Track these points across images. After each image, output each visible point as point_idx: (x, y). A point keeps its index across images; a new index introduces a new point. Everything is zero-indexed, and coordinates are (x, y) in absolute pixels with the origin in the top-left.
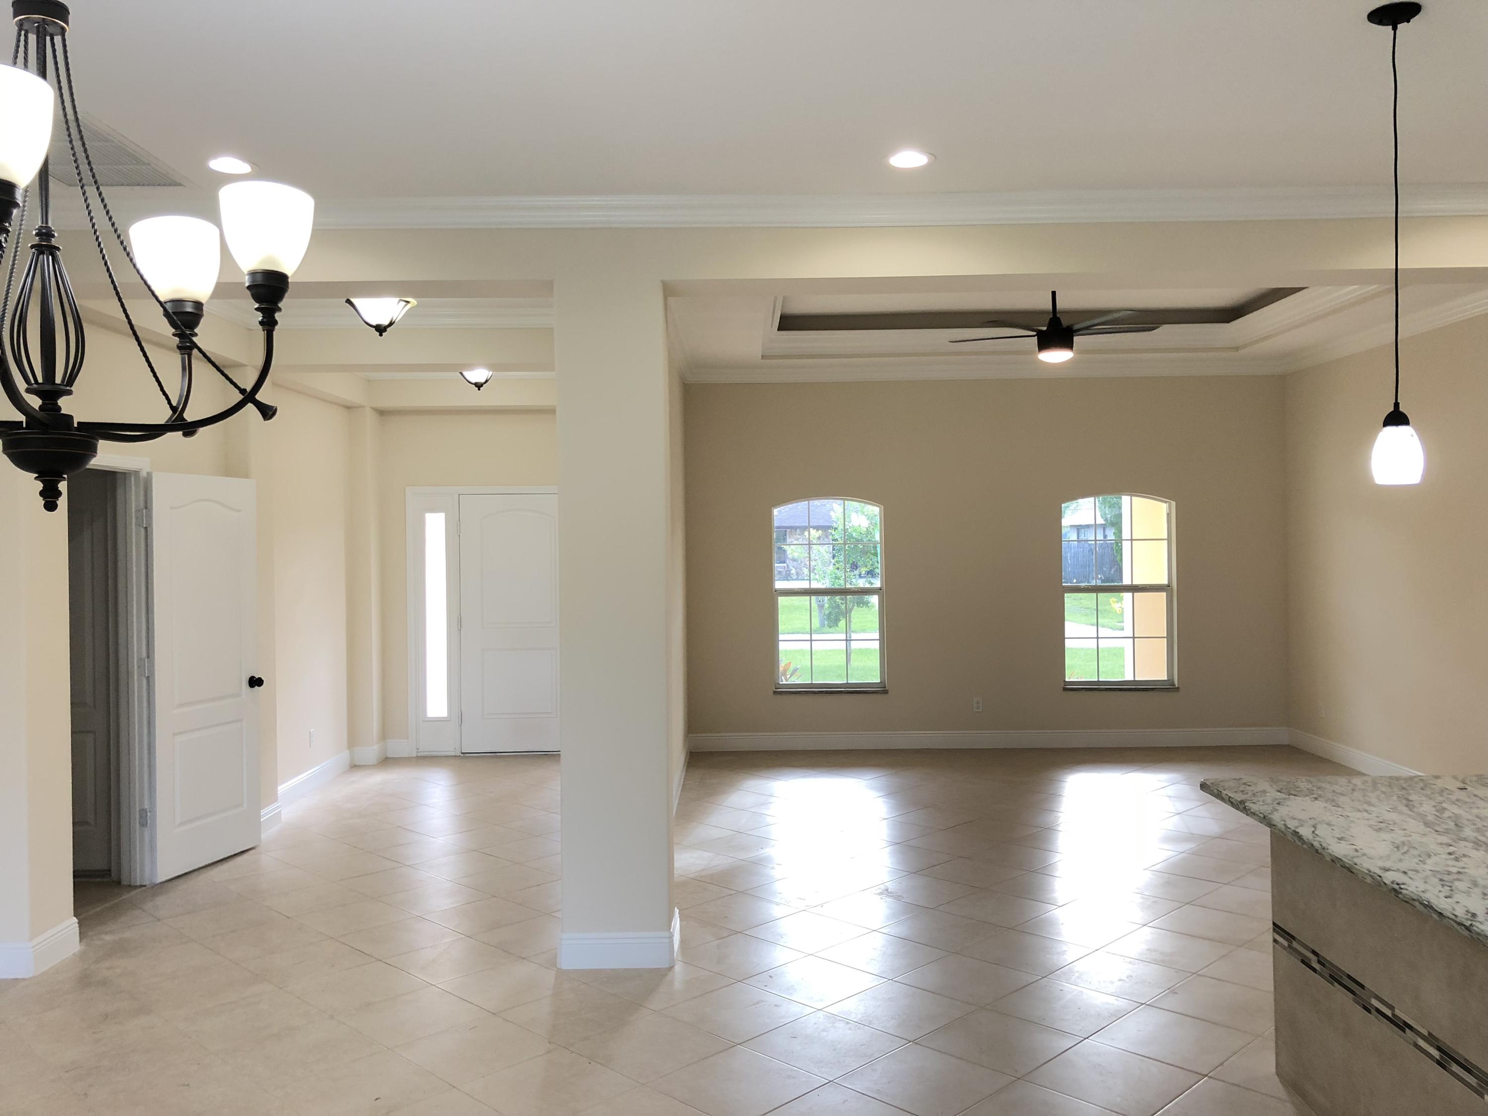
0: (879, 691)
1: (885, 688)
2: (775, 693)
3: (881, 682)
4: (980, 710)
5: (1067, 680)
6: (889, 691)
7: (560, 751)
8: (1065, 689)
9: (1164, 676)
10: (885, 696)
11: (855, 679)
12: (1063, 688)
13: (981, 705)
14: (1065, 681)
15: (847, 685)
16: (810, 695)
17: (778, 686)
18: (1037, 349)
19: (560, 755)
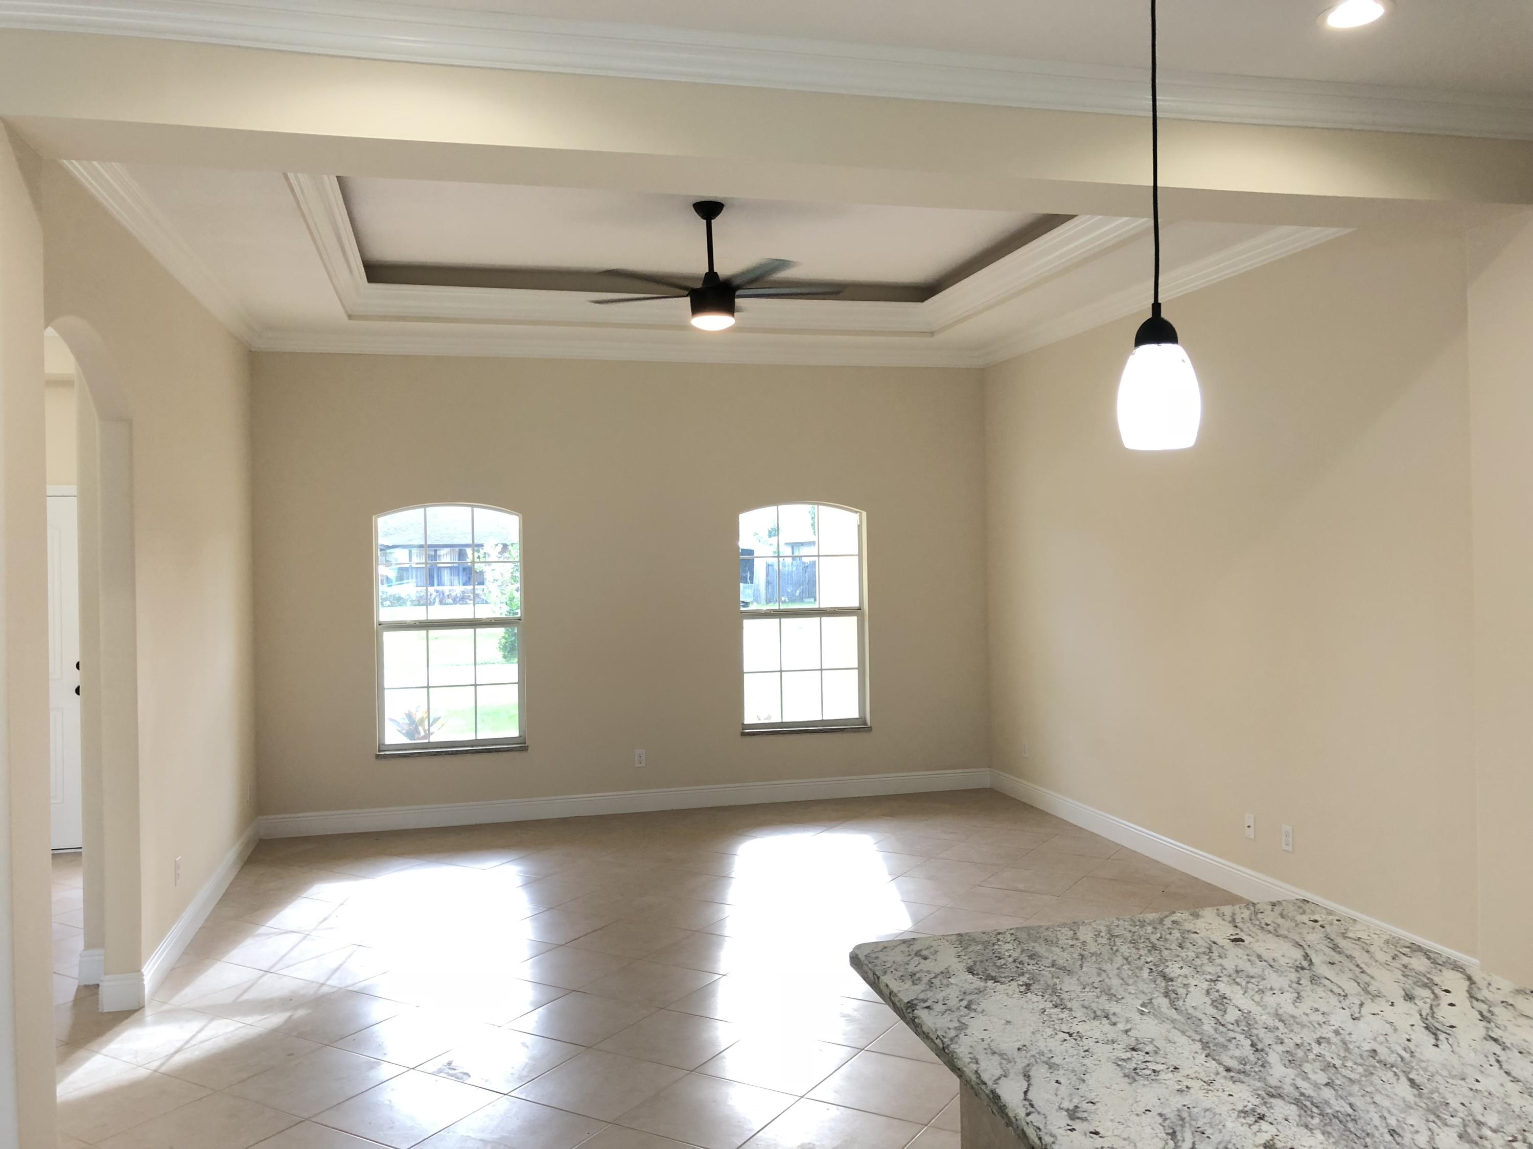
0: (517, 747)
1: (525, 743)
2: (378, 757)
3: (520, 736)
4: (643, 765)
5: (746, 722)
6: (530, 748)
7: (81, 848)
8: (744, 734)
9: (855, 715)
10: (524, 754)
11: (486, 733)
12: (742, 732)
13: (643, 758)
14: (743, 724)
15: (476, 742)
16: (427, 757)
17: (382, 746)
18: (691, 314)
19: (80, 853)
